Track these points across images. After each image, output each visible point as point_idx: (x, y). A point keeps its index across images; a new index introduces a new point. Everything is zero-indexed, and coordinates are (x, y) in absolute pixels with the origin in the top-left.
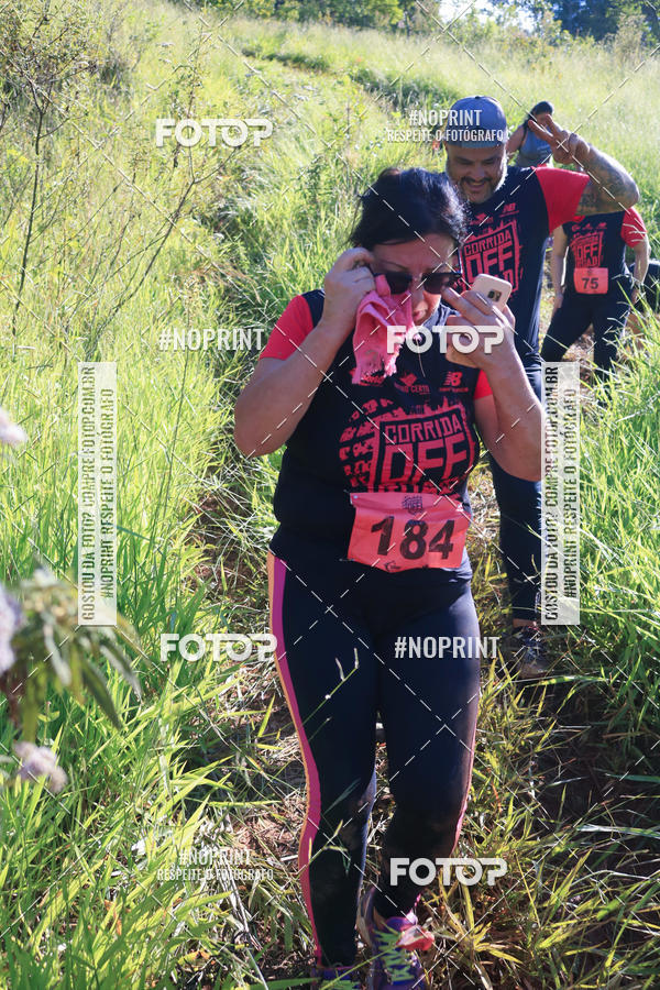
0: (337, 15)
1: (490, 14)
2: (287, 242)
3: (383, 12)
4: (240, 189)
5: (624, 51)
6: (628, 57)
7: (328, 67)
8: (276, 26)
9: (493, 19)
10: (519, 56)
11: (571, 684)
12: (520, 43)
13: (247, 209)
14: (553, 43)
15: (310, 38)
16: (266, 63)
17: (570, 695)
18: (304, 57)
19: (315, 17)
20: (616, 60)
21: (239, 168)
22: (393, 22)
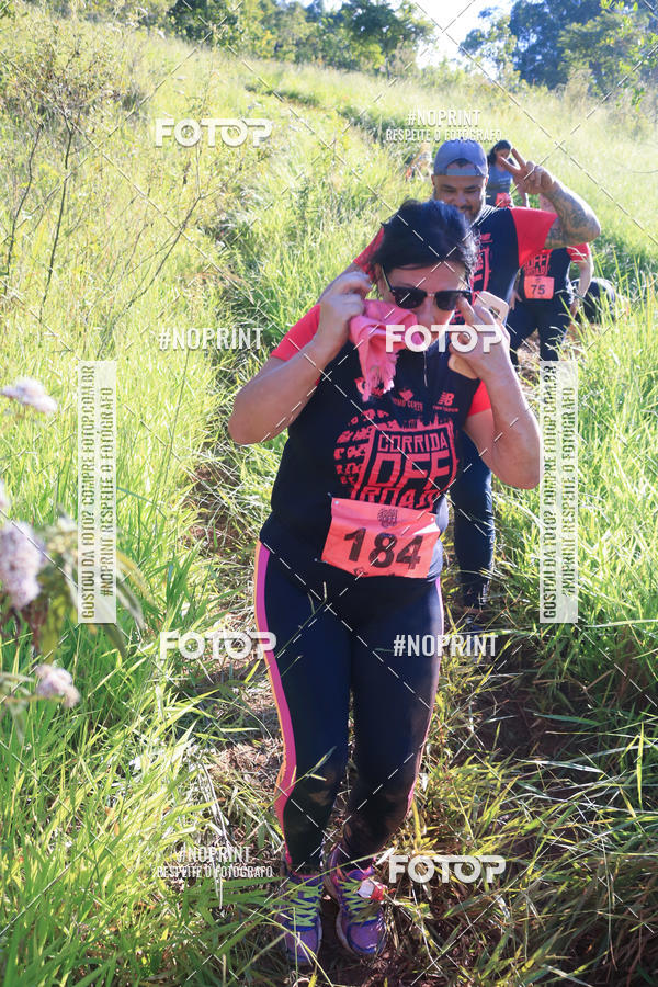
0: (328, 58)
1: (459, 63)
2: (278, 252)
3: (368, 57)
4: (239, 206)
5: (573, 100)
6: (576, 105)
7: (319, 102)
8: (274, 66)
9: (462, 68)
10: (483, 100)
11: (507, 637)
12: (484, 89)
13: (244, 223)
14: (512, 90)
15: (304, 77)
16: (265, 98)
17: (506, 647)
18: (298, 94)
19: (309, 59)
20: (566, 107)
21: (239, 187)
22: (376, 67)
